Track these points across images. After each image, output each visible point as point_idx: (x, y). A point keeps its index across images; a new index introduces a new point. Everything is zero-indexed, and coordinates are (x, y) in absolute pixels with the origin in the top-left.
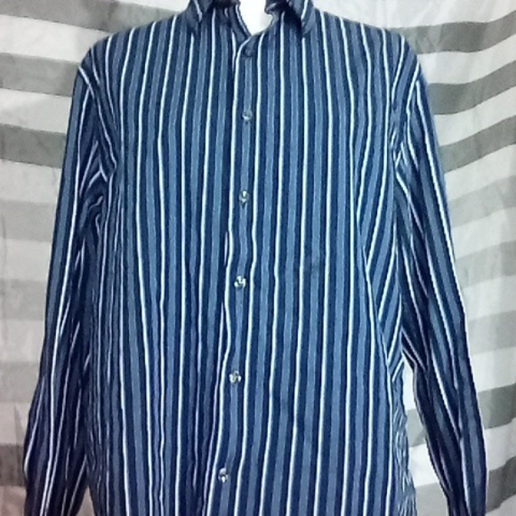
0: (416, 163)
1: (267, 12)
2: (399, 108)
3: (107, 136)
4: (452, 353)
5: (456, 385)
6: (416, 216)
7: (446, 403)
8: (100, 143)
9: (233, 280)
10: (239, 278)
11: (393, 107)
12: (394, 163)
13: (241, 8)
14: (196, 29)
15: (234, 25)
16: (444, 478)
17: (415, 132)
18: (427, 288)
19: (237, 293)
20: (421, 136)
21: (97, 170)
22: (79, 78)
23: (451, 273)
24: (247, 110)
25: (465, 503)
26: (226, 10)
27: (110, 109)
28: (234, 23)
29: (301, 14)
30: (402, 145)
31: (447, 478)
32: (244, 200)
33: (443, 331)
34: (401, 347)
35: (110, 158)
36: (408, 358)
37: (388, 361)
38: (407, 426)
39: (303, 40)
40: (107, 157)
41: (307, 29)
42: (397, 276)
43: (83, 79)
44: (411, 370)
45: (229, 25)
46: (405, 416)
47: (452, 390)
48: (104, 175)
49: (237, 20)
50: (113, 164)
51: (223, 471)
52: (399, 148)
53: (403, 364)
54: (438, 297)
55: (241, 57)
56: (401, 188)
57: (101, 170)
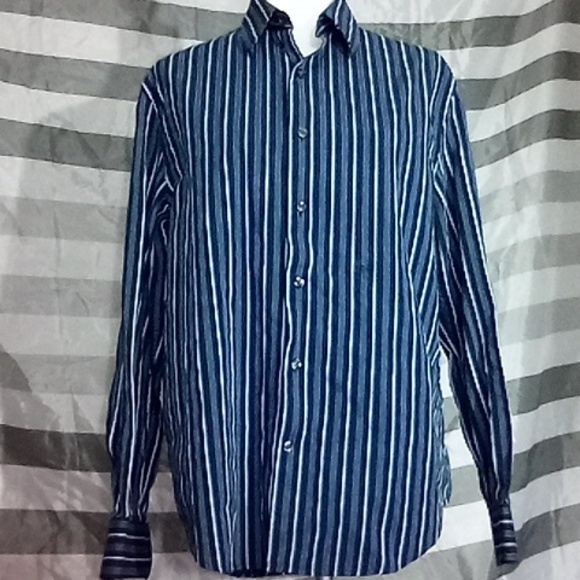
0: (451, 170)
1: (318, 36)
2: (436, 121)
3: (172, 149)
4: (483, 341)
5: (486, 370)
6: (451, 219)
7: (478, 386)
8: (165, 155)
9: (293, 279)
10: (298, 279)
11: (431, 122)
12: (432, 172)
13: (294, 32)
14: (252, 50)
15: (287, 47)
16: (476, 452)
17: (450, 142)
18: (460, 283)
19: (297, 291)
20: (455, 146)
21: (163, 180)
22: (143, 94)
23: (482, 270)
24: (302, 128)
25: (494, 474)
26: (279, 34)
27: (176, 127)
28: (287, 45)
29: (348, 37)
30: (439, 156)
31: (479, 453)
32: (301, 209)
33: (475, 322)
34: (438, 338)
35: (175, 169)
36: (444, 348)
37: (428, 348)
38: (443, 406)
39: (350, 61)
40: (172, 167)
41: (353, 51)
42: (434, 273)
43: (147, 96)
44: (446, 358)
45: (282, 46)
46: (442, 399)
47: (483, 375)
48: (170, 185)
49: (290, 43)
50: (179, 176)
51: (288, 443)
52: (436, 158)
53: (440, 353)
54: (471, 291)
55: (295, 78)
56: (439, 196)
57: (167, 181)
